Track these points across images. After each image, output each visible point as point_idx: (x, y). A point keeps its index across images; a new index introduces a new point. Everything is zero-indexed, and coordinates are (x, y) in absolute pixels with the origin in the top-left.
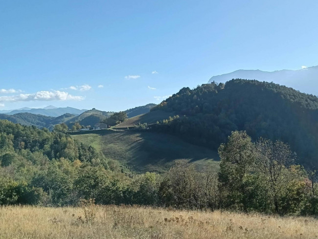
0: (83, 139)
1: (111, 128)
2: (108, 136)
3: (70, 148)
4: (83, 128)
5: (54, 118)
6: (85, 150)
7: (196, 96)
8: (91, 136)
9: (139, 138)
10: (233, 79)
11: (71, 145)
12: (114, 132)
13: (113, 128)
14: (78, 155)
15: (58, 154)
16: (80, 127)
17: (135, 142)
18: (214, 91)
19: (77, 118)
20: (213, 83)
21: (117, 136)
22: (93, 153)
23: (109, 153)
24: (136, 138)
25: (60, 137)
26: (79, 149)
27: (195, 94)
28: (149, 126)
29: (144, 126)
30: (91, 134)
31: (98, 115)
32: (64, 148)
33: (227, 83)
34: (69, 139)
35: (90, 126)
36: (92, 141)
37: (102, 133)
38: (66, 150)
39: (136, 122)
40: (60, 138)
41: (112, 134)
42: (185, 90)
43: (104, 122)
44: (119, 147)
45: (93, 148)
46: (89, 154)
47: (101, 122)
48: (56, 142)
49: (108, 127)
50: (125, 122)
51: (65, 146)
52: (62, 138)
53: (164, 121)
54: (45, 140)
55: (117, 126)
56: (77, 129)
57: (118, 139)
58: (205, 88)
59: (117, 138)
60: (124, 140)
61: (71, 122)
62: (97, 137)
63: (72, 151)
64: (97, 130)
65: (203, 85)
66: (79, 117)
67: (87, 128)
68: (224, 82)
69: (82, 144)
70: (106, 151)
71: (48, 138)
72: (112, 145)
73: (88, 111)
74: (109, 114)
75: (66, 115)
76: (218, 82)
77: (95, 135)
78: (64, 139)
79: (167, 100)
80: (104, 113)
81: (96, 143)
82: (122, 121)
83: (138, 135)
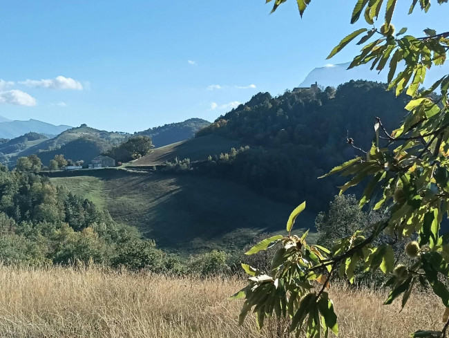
0: (71, 186)
1: (123, 167)
2: (118, 182)
3: (49, 203)
4: (69, 165)
5: (5, 140)
6: (77, 206)
7: (281, 110)
8: (85, 181)
9: (174, 187)
10: (352, 81)
11: (51, 196)
12: (129, 173)
13: (126, 167)
14: (64, 215)
15: (28, 212)
16: (65, 162)
17: (167, 193)
18: (316, 102)
19: (51, 142)
20: (314, 86)
21: (134, 182)
22: (91, 212)
23: (120, 213)
24: (168, 186)
25: (31, 181)
26: (66, 205)
27: (280, 106)
28: (193, 165)
29: (185, 164)
30: (86, 177)
31: (93, 138)
32: (39, 202)
33: (341, 87)
34: (47, 186)
35: (82, 161)
36: (87, 191)
37: (105, 175)
38: (42, 206)
39: (170, 157)
40: (31, 184)
41: (126, 179)
42: (261, 98)
43: (109, 154)
44: (137, 202)
45: (91, 203)
46: (85, 215)
47: (104, 155)
48: (23, 191)
49: (117, 165)
50: (148, 156)
51: (40, 198)
52: (35, 184)
53: (222, 156)
54: (4, 186)
55: (134, 163)
56: (60, 166)
57: (136, 187)
58: (299, 95)
59: (133, 185)
60: (148, 189)
61: (41, 151)
62: (96, 182)
63: (53, 208)
64: (95, 168)
65: (295, 89)
66: (56, 141)
67: (77, 165)
68: (335, 86)
69: (70, 195)
70: (114, 209)
71: (8, 184)
72: (124, 198)
73: (73, 129)
74: (112, 137)
75: (30, 137)
76: (323, 85)
77: (92, 178)
78: (38, 185)
79: (228, 115)
80: (103, 133)
81: (96, 195)
82: (143, 154)
83: (172, 180)
